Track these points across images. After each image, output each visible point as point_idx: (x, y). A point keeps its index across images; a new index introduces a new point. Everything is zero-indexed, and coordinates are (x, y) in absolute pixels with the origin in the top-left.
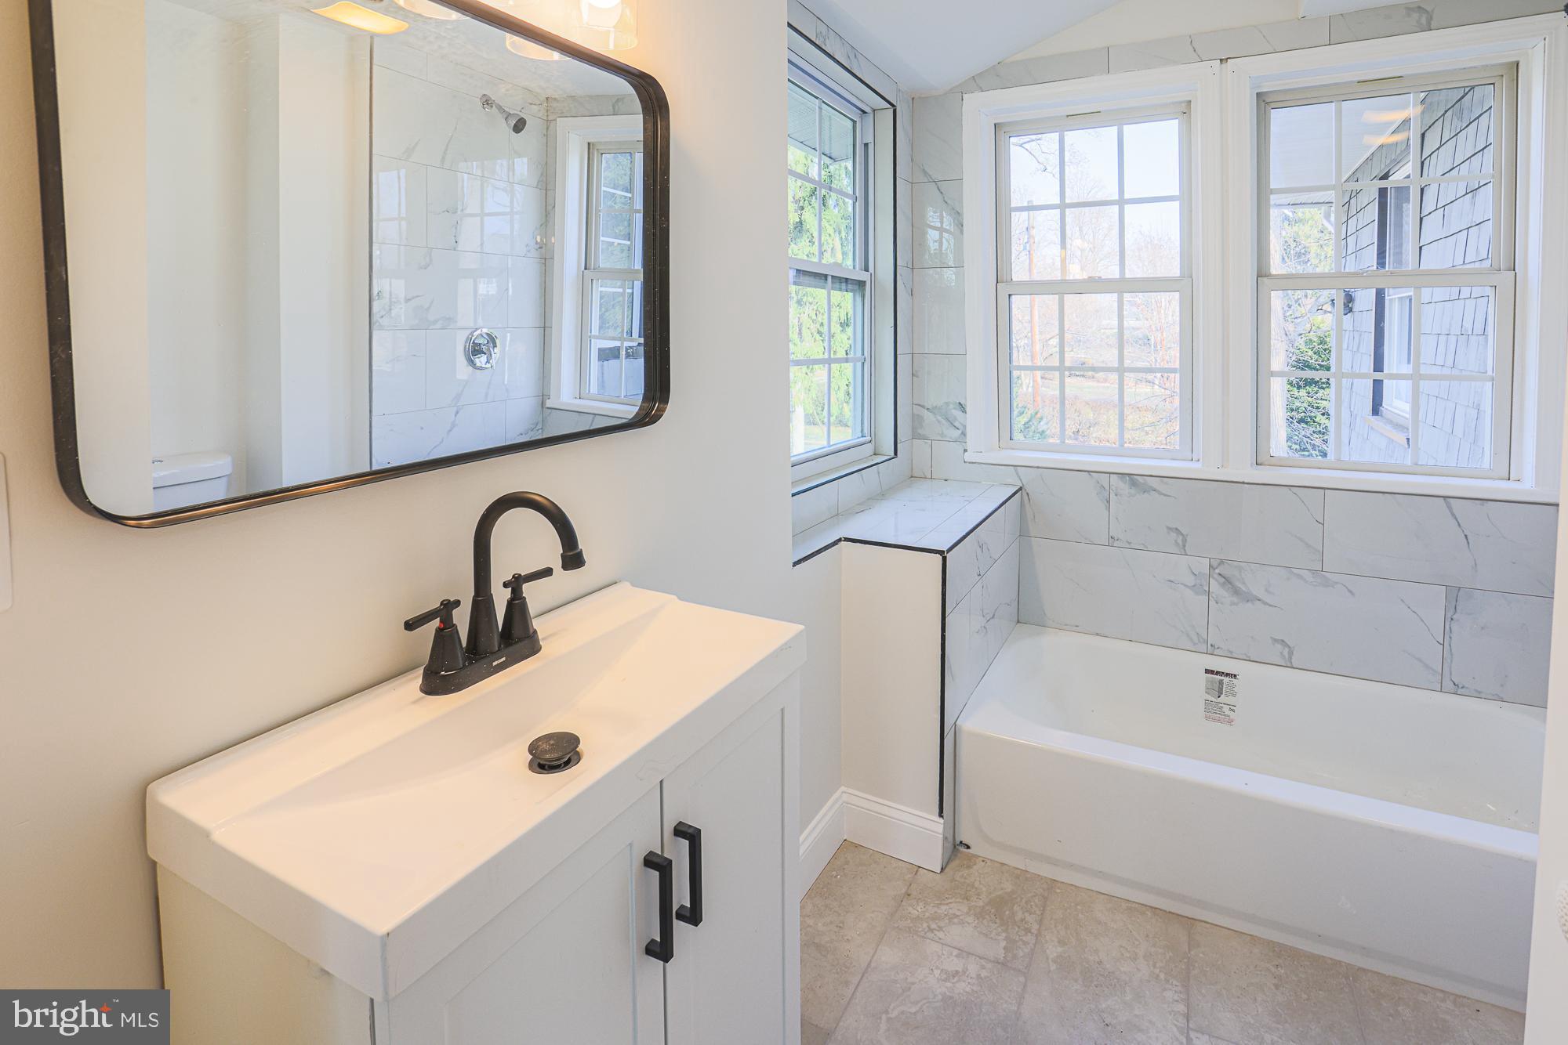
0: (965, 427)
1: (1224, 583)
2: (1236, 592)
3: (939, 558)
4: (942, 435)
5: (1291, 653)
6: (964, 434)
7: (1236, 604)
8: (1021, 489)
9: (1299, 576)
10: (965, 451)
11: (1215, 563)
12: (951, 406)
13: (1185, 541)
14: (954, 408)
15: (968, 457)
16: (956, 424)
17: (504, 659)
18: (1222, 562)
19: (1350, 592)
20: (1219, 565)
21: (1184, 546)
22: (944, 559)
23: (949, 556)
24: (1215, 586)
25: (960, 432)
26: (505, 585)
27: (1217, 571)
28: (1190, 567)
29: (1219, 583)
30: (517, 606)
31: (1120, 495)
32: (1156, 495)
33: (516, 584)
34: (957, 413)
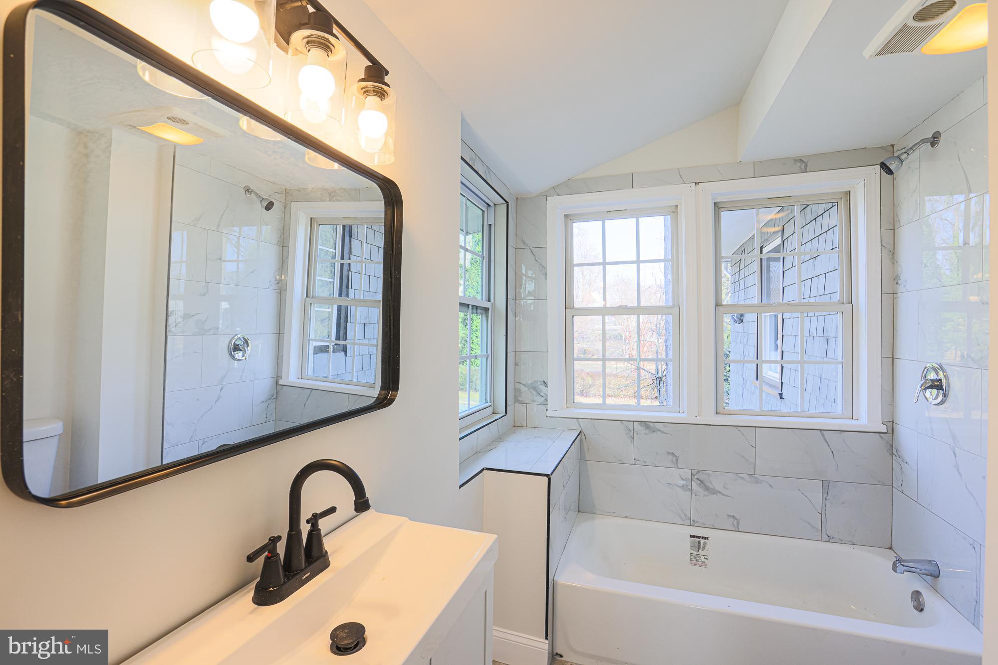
0: (547, 395)
1: (700, 484)
2: (707, 488)
3: (546, 479)
4: (533, 401)
5: (738, 524)
6: (546, 400)
7: (707, 496)
8: (581, 432)
9: (742, 478)
10: (547, 410)
11: (694, 472)
12: (539, 383)
13: (677, 460)
14: (541, 385)
15: (549, 413)
16: (542, 394)
17: (309, 574)
18: (698, 472)
19: (770, 486)
20: (697, 473)
21: (677, 463)
22: (549, 479)
23: (552, 477)
24: (695, 485)
25: (543, 399)
26: (308, 522)
27: (696, 477)
28: (680, 476)
29: (697, 484)
30: (315, 535)
31: (640, 434)
32: (659, 432)
33: (314, 520)
34: (542, 387)
